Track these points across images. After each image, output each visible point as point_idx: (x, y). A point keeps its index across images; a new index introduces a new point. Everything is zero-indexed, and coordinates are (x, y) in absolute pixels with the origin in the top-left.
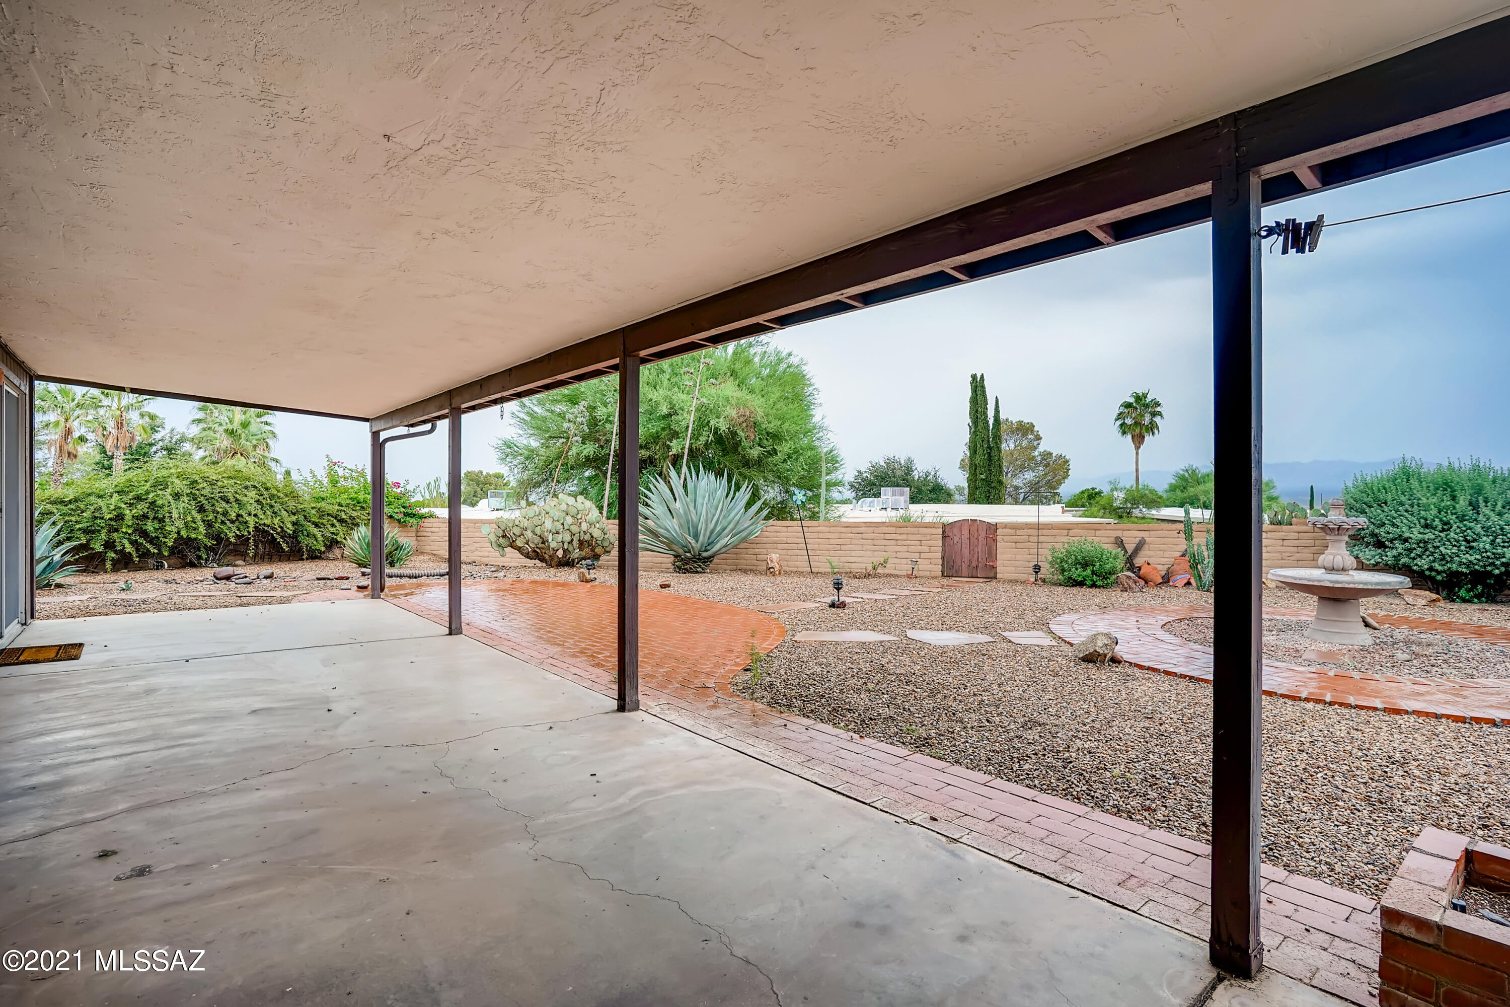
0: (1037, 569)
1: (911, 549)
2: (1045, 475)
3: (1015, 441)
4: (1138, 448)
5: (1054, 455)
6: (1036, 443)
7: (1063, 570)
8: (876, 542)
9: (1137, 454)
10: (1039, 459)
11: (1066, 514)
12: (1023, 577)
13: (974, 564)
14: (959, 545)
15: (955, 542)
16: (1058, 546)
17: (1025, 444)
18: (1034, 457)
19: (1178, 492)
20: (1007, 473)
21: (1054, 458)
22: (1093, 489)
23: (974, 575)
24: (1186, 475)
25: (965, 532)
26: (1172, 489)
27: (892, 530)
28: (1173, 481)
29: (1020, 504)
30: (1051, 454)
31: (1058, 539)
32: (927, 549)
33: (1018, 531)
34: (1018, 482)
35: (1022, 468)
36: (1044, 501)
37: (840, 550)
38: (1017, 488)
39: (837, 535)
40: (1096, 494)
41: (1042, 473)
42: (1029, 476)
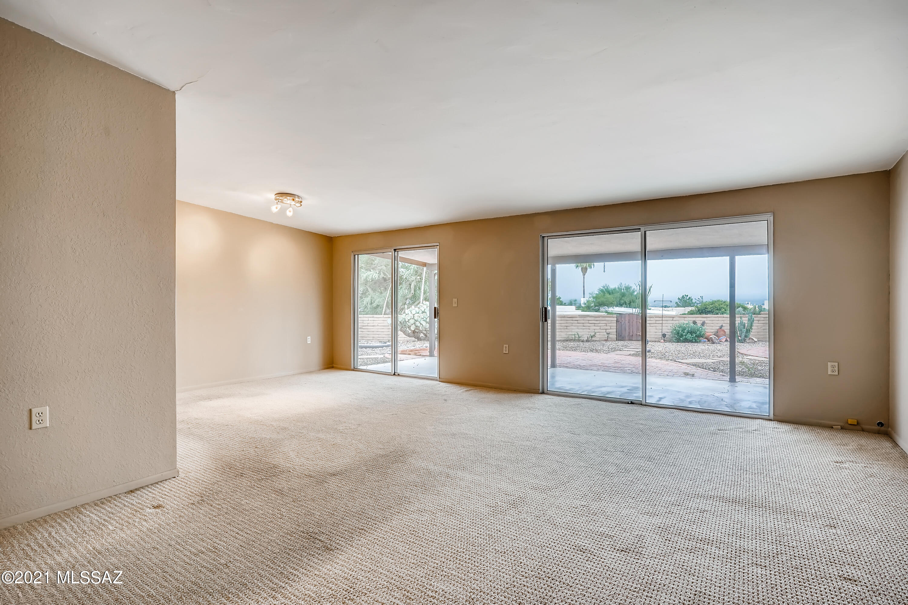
1: (602, 328)
4: (584, 275)
8: (585, 325)
9: (584, 278)
13: (631, 334)
14: (624, 325)
15: (622, 324)
23: (631, 339)
25: (627, 319)
27: (593, 319)
32: (609, 327)
33: (651, 318)
37: (567, 329)
39: (565, 322)
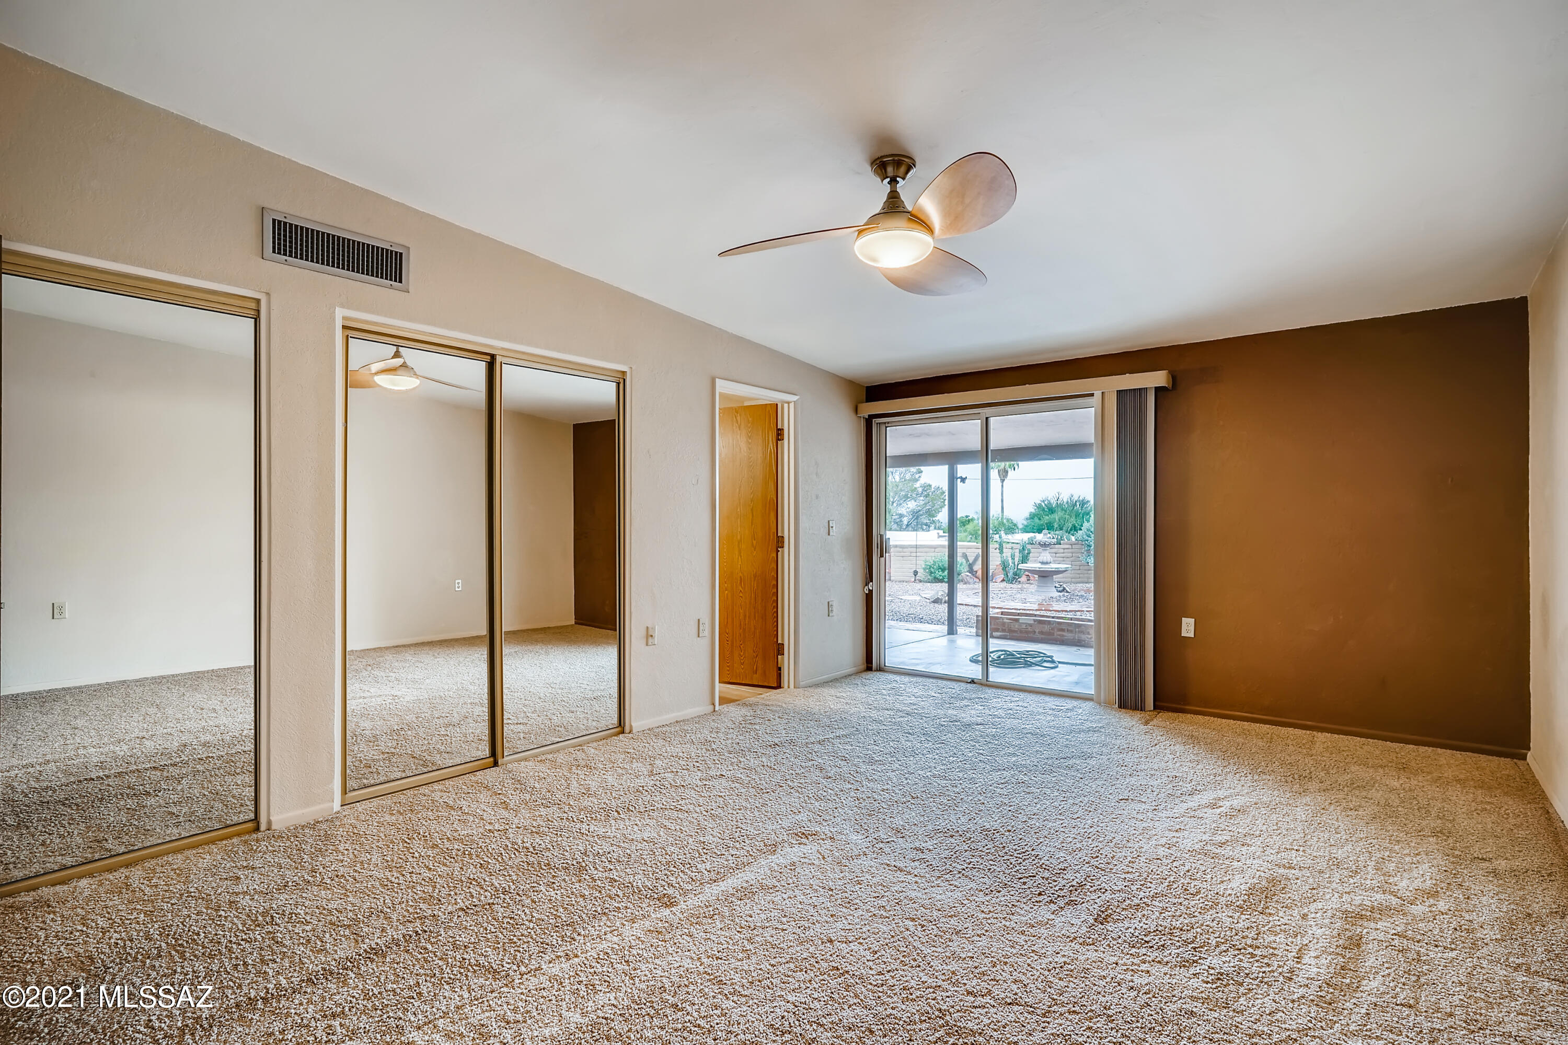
0: (916, 573)
2: (925, 504)
3: (900, 474)
4: (1003, 481)
5: (933, 487)
6: (917, 476)
7: (931, 573)
9: (1002, 486)
10: (920, 490)
11: (941, 539)
12: (907, 579)
16: (928, 559)
17: (908, 476)
18: (916, 488)
19: (1036, 520)
20: (893, 503)
21: (933, 490)
22: (967, 517)
24: (1043, 504)
26: (1032, 516)
28: (1033, 511)
29: (904, 530)
30: (930, 486)
31: (928, 554)
34: (903, 510)
35: (906, 498)
36: (925, 527)
38: (901, 516)
40: (969, 521)
41: (922, 503)
42: (912, 505)
